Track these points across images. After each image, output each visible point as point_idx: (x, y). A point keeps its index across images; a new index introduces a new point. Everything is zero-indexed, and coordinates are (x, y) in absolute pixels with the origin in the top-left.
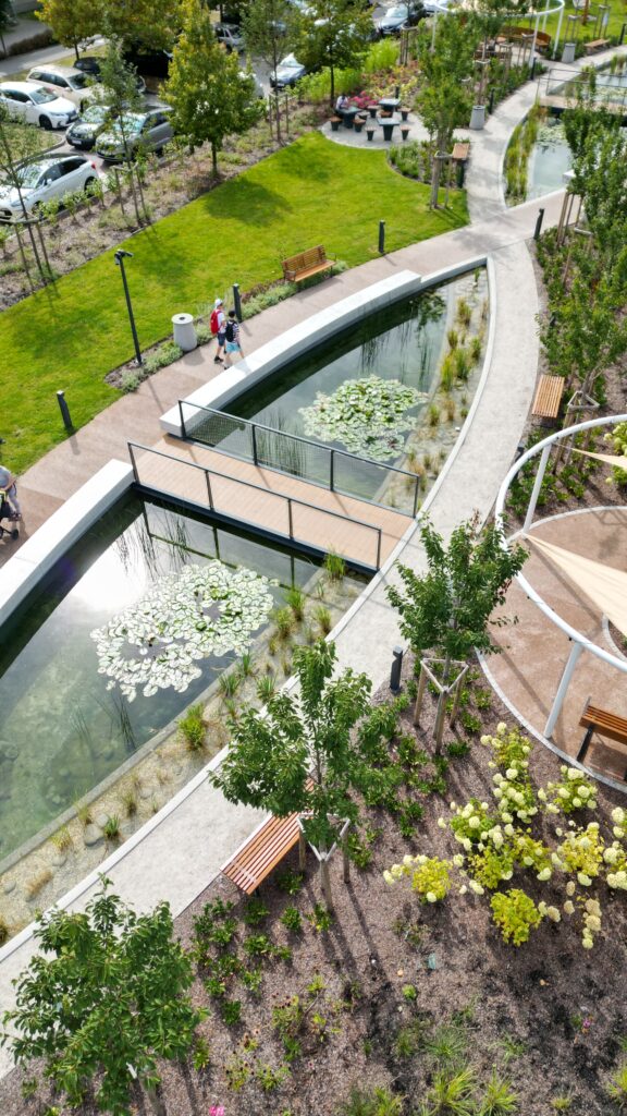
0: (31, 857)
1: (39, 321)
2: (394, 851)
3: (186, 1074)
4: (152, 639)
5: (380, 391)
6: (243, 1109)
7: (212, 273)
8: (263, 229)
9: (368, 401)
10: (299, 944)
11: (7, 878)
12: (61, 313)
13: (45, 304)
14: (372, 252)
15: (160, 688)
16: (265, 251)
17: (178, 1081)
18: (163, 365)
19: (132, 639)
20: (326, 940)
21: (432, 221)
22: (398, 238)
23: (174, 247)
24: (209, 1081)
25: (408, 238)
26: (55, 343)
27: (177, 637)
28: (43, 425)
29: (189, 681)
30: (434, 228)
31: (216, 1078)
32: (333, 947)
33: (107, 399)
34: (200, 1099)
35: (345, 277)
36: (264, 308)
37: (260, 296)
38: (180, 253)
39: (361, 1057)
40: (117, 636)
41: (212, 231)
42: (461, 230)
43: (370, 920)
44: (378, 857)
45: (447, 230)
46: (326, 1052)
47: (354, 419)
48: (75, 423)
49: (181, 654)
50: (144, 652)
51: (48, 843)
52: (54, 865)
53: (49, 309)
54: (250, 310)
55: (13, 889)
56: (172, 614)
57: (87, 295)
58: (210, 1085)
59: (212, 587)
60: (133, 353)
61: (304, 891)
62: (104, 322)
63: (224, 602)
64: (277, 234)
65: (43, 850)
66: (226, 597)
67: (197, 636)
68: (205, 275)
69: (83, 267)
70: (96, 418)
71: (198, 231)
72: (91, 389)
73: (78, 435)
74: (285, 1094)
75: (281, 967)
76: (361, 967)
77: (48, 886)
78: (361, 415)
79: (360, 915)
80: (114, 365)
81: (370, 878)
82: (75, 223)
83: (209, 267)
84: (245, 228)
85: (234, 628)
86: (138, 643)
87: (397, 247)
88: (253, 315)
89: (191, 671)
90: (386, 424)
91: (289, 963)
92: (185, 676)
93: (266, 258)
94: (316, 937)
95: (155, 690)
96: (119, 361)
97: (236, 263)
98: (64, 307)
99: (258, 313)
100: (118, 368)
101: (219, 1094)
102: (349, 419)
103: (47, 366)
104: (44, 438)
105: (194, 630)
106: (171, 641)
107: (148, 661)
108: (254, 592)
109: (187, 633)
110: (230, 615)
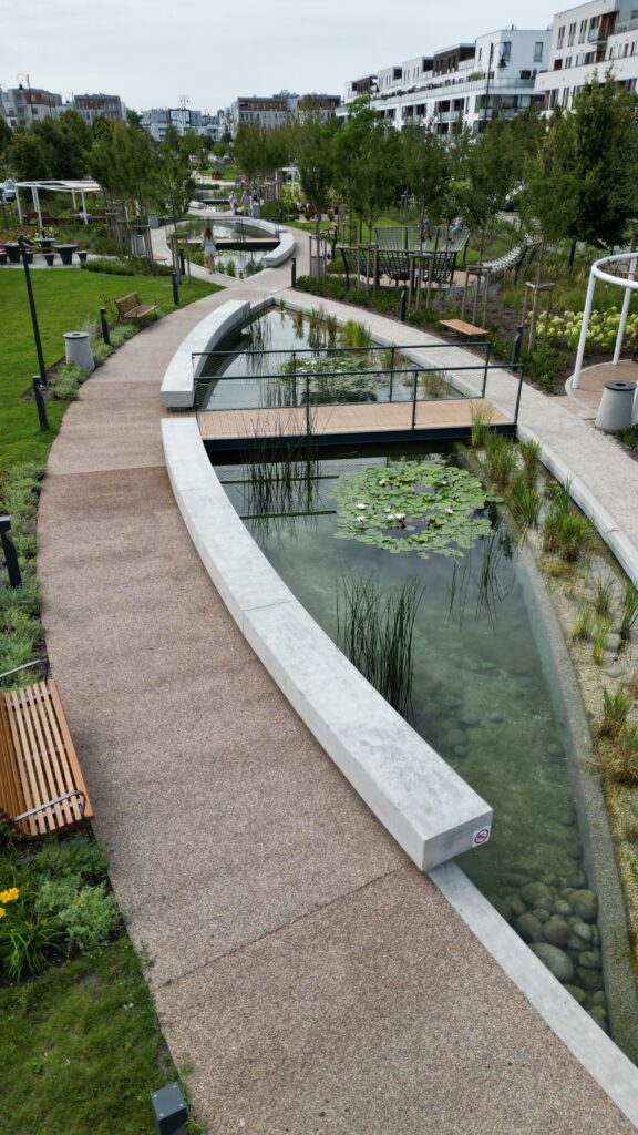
4: (402, 519)
18: (80, 382)
70: (64, 420)
100: (28, 391)
106: (421, 515)
107: (426, 531)
108: (434, 470)
109: (426, 506)
110: (442, 485)
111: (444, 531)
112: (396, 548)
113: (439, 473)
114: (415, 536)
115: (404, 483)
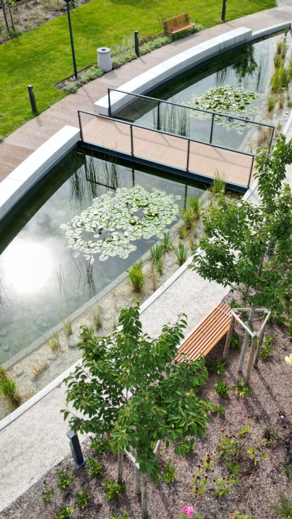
0: (33, 355)
1: (9, 57)
2: (285, 350)
3: (159, 487)
4: (102, 229)
5: (233, 93)
6: (203, 511)
7: (117, 32)
8: (146, 10)
9: (225, 99)
10: (228, 405)
11: (17, 368)
12: (23, 52)
13: (12, 48)
14: (217, 20)
15: (110, 257)
16: (149, 21)
17: (154, 492)
18: (91, 79)
19: (88, 229)
20: (246, 403)
21: (253, 5)
22: (232, 13)
23: (91, 19)
24: (176, 492)
25: (239, 14)
26: (21, 68)
27: (117, 228)
28: (18, 111)
29: (129, 252)
30: (255, 8)
31: (181, 489)
32: (252, 407)
33: (57, 97)
34: (172, 504)
35: (202, 34)
36: (153, 49)
37: (149, 43)
38: (96, 22)
39: (284, 477)
40: (78, 227)
41: (114, 11)
42: (272, 9)
43: (275, 391)
44: (275, 353)
45: (263, 9)
46: (258, 473)
47: (218, 108)
48: (38, 110)
49: (121, 238)
50: (97, 236)
51: (44, 347)
52: (50, 360)
53: (16, 51)
54: (145, 50)
55: (21, 374)
56: (113, 215)
57: (38, 43)
58: (177, 494)
59: (137, 200)
60: (72, 73)
61: (226, 373)
62: (51, 57)
63: (146, 209)
64: (155, 12)
65: (41, 351)
66: (147, 206)
67: (131, 228)
68: (112, 33)
69: (35, 29)
70: (52, 107)
71: (105, 11)
72: (46, 92)
73: (41, 116)
74: (233, 501)
75: (217, 420)
76: (274, 420)
77: (46, 372)
78: (222, 106)
79: (268, 388)
80: (60, 80)
81: (271, 366)
82: (27, 7)
83: (114, 29)
84: (135, 9)
85: (154, 223)
86: (92, 230)
87: (233, 18)
88: (146, 53)
89: (130, 247)
90: (240, 110)
91: (223, 417)
92: (126, 250)
93: (150, 24)
94: (239, 401)
95: (106, 258)
96: (63, 77)
97: (131, 27)
98: (24, 50)
99: (149, 52)
100: (63, 81)
101: (184, 501)
102: (215, 107)
103: (17, 80)
104: (18, 118)
105: (129, 224)
106: (114, 230)
109: (125, 226)
110: (151, 216)
113: (164, 206)
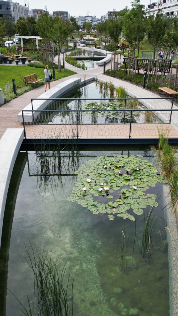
27: (120, 186)
30: (67, 75)
37: (19, 89)
45: (71, 75)
59: (111, 164)
99: (23, 94)
106: (119, 188)
107: (118, 200)
108: (135, 161)
109: (124, 183)
110: (136, 171)
111: (128, 201)
112: (97, 210)
113: (137, 163)
114: (110, 203)
115: (117, 167)
